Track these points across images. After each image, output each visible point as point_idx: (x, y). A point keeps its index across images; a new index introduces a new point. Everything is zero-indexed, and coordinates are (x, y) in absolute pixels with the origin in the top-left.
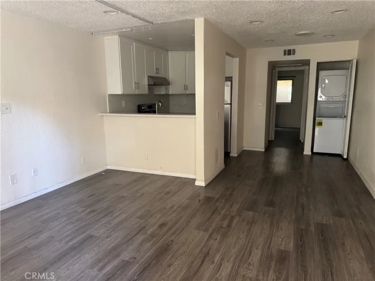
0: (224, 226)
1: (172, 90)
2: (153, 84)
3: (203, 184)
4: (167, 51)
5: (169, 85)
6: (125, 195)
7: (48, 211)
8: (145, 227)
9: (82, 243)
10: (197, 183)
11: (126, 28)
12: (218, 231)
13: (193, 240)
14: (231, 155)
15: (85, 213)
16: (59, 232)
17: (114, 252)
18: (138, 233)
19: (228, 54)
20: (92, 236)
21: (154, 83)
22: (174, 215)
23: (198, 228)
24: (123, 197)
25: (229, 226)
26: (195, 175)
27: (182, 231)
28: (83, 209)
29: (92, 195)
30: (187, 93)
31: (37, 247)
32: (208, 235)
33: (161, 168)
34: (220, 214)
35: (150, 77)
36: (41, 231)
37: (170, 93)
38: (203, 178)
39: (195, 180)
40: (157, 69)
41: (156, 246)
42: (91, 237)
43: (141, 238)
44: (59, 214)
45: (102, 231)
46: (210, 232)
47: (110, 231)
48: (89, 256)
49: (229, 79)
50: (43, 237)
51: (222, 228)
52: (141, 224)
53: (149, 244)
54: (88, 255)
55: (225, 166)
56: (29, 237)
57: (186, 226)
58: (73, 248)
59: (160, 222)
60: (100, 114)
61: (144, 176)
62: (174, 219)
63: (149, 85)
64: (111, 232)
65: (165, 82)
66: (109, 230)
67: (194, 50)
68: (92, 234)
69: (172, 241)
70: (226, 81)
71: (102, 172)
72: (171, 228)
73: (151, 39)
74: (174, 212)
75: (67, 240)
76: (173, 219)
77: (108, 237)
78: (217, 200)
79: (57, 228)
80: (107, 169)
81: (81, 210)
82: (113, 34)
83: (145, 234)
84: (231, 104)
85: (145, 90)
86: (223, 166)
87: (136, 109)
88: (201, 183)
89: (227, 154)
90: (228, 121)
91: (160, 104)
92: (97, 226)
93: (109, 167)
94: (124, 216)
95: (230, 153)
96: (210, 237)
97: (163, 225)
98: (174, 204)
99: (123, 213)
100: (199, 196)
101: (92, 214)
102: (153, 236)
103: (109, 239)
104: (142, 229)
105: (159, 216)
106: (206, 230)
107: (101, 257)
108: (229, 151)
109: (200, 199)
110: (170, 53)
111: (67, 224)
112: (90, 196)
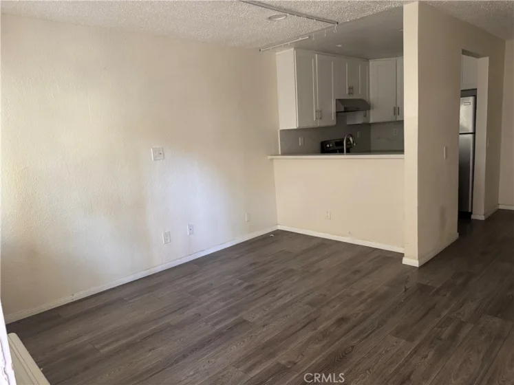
0: (443, 337)
1: (374, 117)
2: (343, 110)
3: (415, 263)
4: (368, 60)
5: (369, 109)
6: (295, 268)
7: (201, 279)
8: (315, 319)
9: (231, 328)
10: (406, 261)
11: (302, 36)
12: (432, 342)
13: (387, 352)
14: (473, 217)
15: (243, 287)
16: (208, 309)
17: (268, 349)
18: (304, 326)
19: (465, 52)
20: (245, 321)
21: (345, 108)
22: (362, 307)
23: (397, 333)
24: (292, 270)
25: (453, 337)
26: (403, 247)
27: (371, 333)
28: (240, 281)
29: (254, 264)
30: (398, 119)
31: (180, 326)
32: (413, 348)
33: (350, 233)
34: (439, 316)
35: (339, 101)
36: (188, 305)
37: (371, 121)
38: (416, 254)
39: (402, 255)
40: (351, 88)
41: (328, 350)
42: (243, 322)
43: (307, 335)
44: (212, 284)
45: (258, 316)
46: (417, 342)
47: (268, 317)
48: (236, 349)
49: (472, 93)
50: (190, 313)
51: (440, 339)
52: (311, 314)
53: (318, 346)
54: (235, 347)
55: (460, 235)
56: (173, 312)
57: (378, 328)
58: (219, 334)
59: (339, 316)
60: (269, 157)
61: (324, 243)
62: (361, 314)
63: (337, 112)
64: (270, 318)
65: (363, 106)
66: (267, 315)
67: (403, 55)
68: (245, 318)
69: (353, 347)
70: (462, 97)
71: (270, 233)
72: (354, 327)
73: (340, 46)
74: (362, 302)
75: (215, 321)
76: (358, 314)
77: (264, 326)
78: (437, 292)
79: (206, 304)
80: (278, 230)
81: (237, 283)
82: (287, 47)
83: (315, 329)
84: (474, 133)
85: (331, 120)
86: (456, 235)
87: (318, 148)
88: (412, 260)
89: (464, 216)
90: (469, 162)
91: (351, 139)
92: (253, 308)
93: (280, 227)
94: (288, 299)
95: (471, 213)
96: (415, 351)
97: (341, 321)
98: (363, 290)
99: (288, 293)
100: (407, 282)
101: (250, 291)
102: (325, 334)
103: (265, 329)
104: (310, 322)
105: (338, 305)
106: (411, 339)
107: (251, 353)
108: (470, 211)
109: (407, 287)
110: (371, 62)
111: (218, 300)
112: (251, 265)
